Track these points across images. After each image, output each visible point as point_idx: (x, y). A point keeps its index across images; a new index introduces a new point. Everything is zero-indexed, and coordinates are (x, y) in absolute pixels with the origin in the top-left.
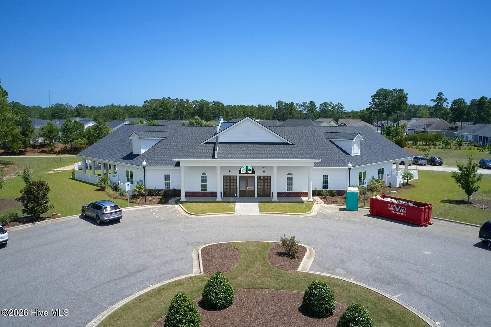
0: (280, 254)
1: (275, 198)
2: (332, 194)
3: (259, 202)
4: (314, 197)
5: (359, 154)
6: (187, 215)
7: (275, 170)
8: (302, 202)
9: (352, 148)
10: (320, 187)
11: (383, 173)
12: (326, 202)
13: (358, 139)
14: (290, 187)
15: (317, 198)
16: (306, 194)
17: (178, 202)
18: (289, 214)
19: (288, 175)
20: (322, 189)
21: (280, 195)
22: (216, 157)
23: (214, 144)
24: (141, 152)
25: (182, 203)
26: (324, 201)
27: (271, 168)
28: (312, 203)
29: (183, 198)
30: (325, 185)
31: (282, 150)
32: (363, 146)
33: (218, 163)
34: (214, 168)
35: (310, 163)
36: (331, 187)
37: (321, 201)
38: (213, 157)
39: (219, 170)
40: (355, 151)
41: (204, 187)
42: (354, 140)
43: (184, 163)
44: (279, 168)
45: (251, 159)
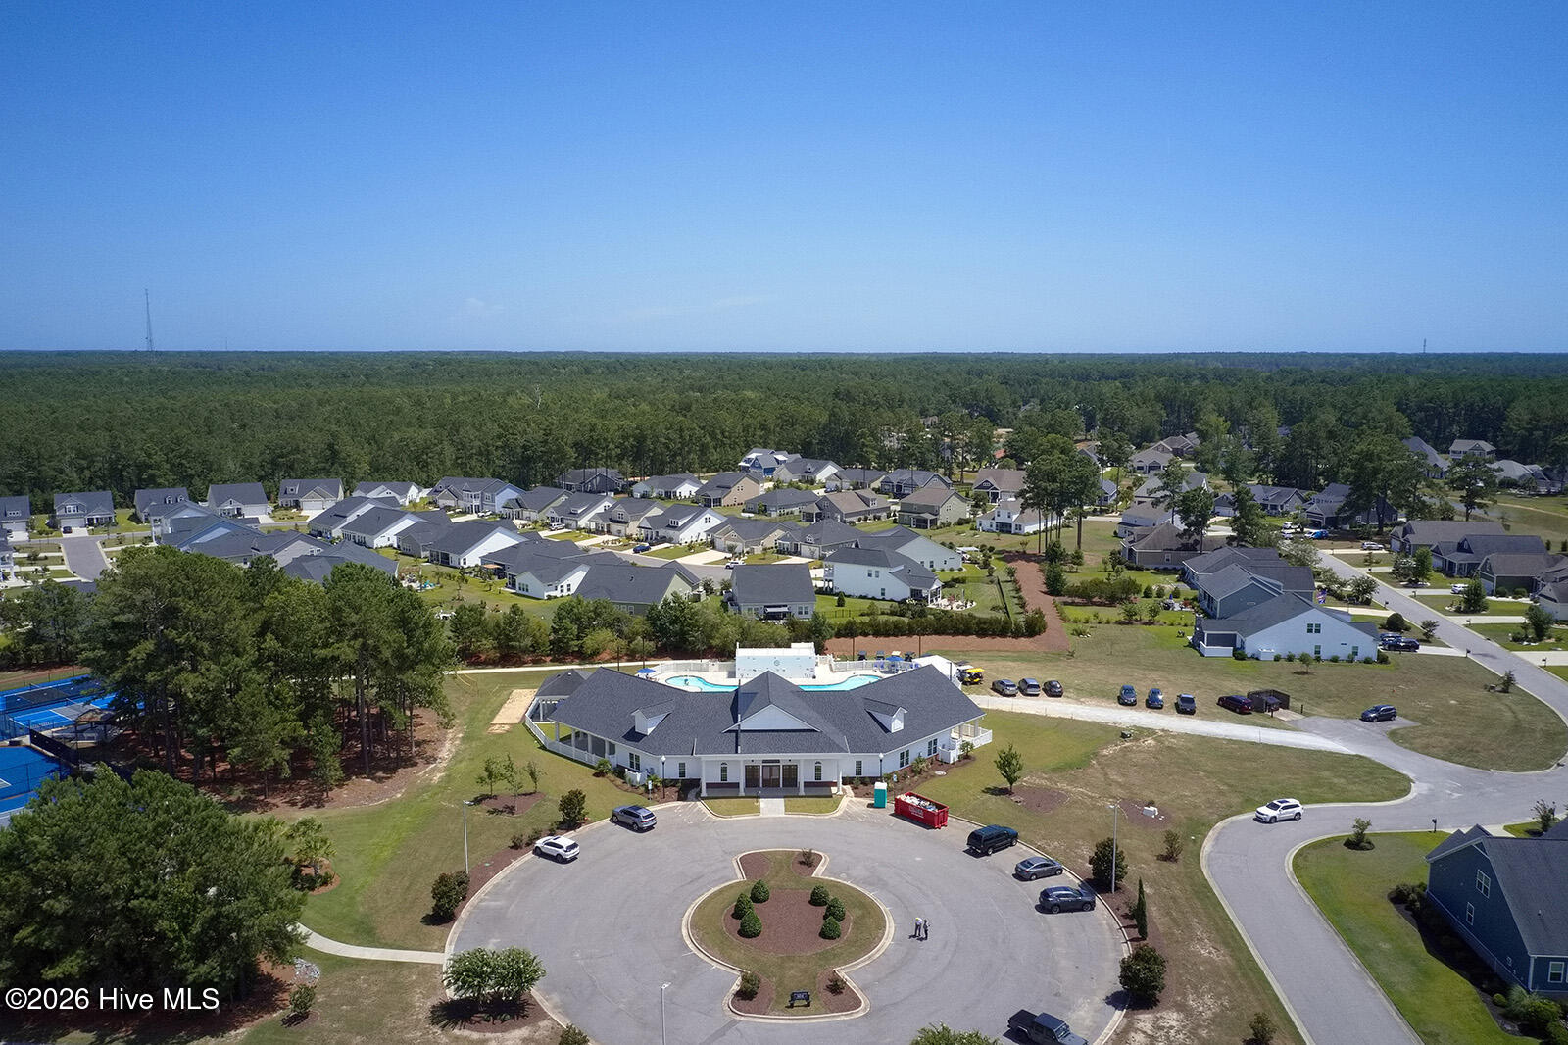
0: (801, 863)
1: (802, 790)
2: (863, 781)
3: (785, 797)
4: (845, 787)
5: (902, 729)
6: (715, 817)
8: (830, 795)
9: (894, 722)
10: (851, 774)
12: (856, 794)
13: (901, 712)
14: (818, 777)
15: (848, 788)
16: (836, 784)
17: (698, 797)
18: (815, 813)
19: (815, 766)
20: (854, 776)
21: (807, 785)
22: (739, 750)
23: (736, 732)
24: (647, 731)
25: (703, 798)
26: (854, 793)
28: (841, 795)
29: (704, 791)
31: (809, 740)
32: (906, 720)
33: (741, 756)
34: (738, 761)
35: (843, 753)
36: (863, 773)
37: (851, 792)
38: (737, 752)
39: (742, 763)
40: (897, 725)
41: (724, 778)
42: (895, 715)
44: (807, 760)
45: (777, 753)
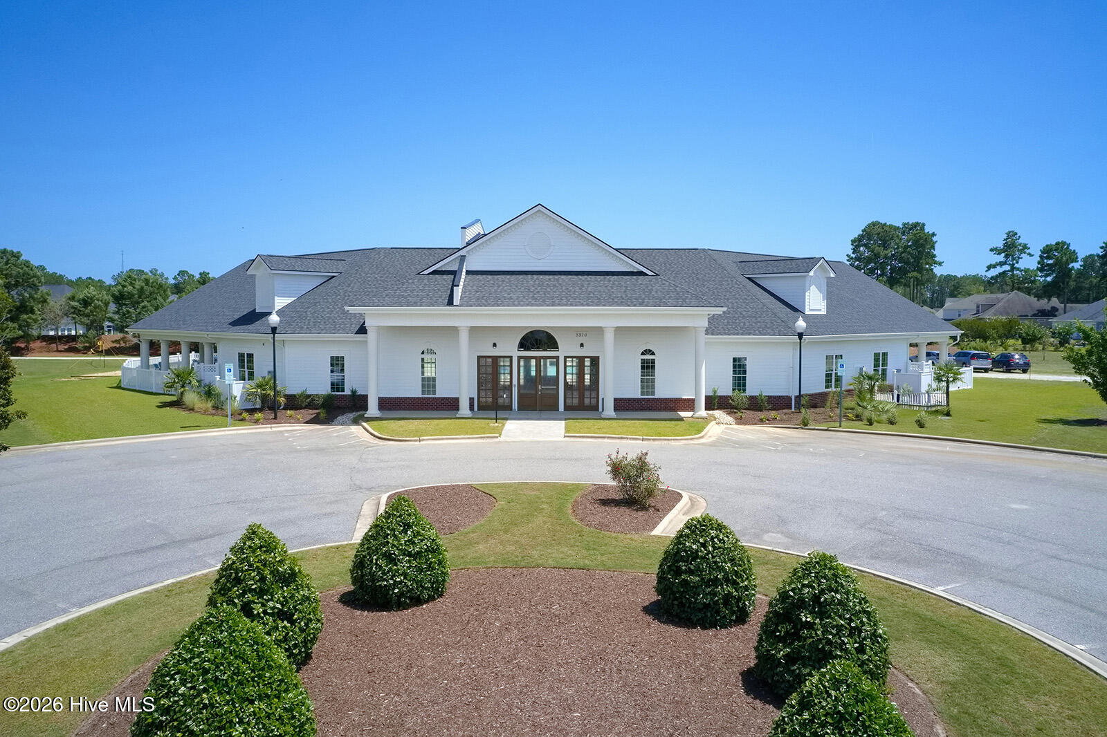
0: (605, 502)
1: (609, 410)
2: (756, 404)
3: (565, 420)
4: (710, 411)
5: (824, 312)
6: (377, 441)
7: (609, 337)
8: (681, 419)
9: (807, 294)
10: (725, 388)
11: (885, 364)
12: (740, 421)
13: (821, 272)
14: (648, 384)
15: (717, 413)
16: (689, 404)
17: (359, 420)
18: (643, 440)
19: (643, 354)
20: (730, 393)
21: (623, 405)
22: (457, 300)
23: (453, 273)
24: (276, 304)
25: (368, 420)
26: (736, 419)
27: (599, 331)
28: (706, 420)
29: (373, 409)
30: (740, 383)
31: (626, 287)
32: (832, 292)
33: (463, 317)
34: (454, 330)
35: (696, 317)
36: (754, 387)
37: (729, 419)
38: (450, 302)
39: (464, 337)
40: (813, 303)
41: (427, 385)
42: (811, 273)
43: (375, 317)
44: (619, 331)
45: (548, 306)
